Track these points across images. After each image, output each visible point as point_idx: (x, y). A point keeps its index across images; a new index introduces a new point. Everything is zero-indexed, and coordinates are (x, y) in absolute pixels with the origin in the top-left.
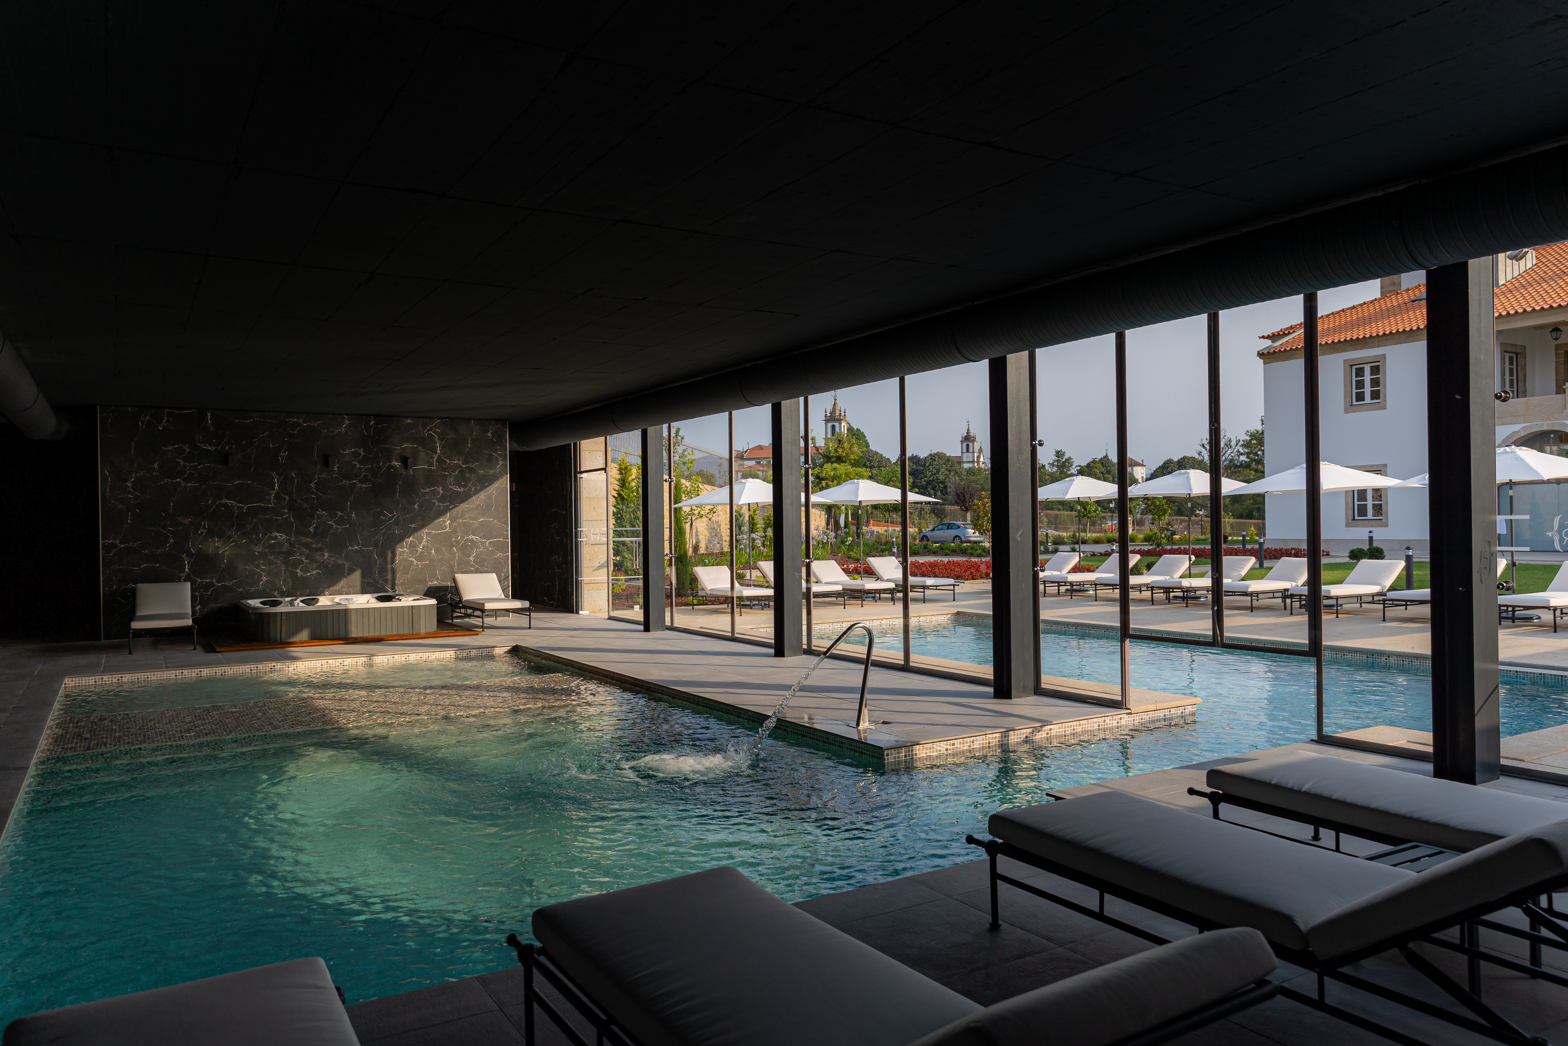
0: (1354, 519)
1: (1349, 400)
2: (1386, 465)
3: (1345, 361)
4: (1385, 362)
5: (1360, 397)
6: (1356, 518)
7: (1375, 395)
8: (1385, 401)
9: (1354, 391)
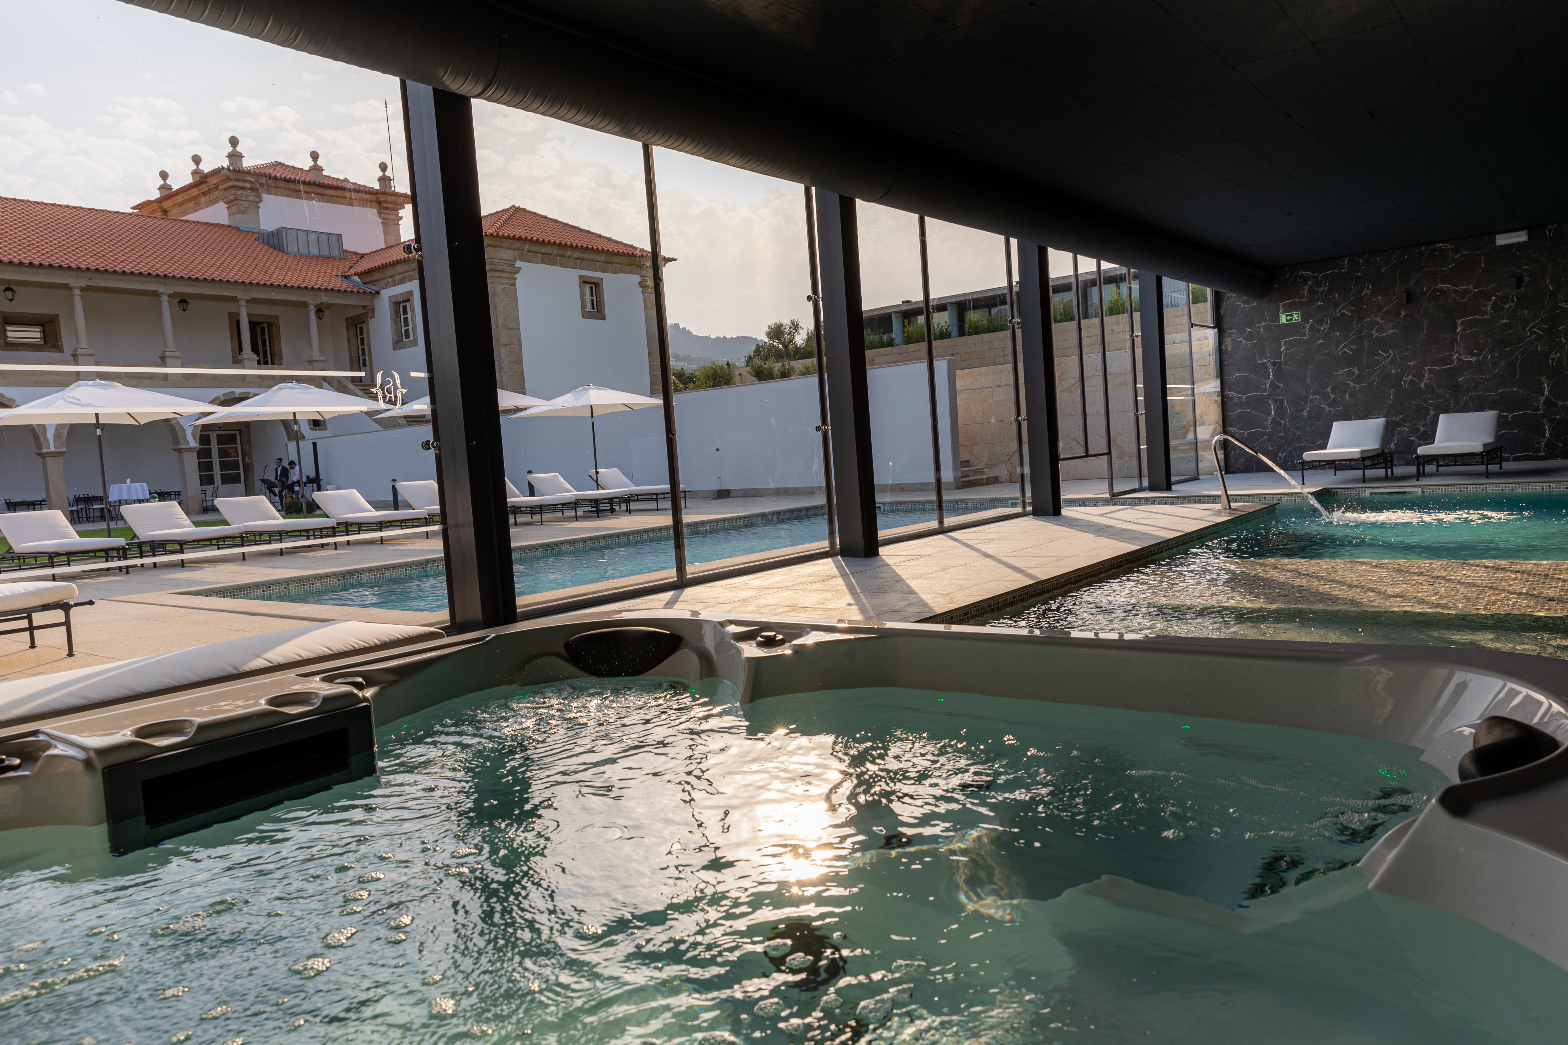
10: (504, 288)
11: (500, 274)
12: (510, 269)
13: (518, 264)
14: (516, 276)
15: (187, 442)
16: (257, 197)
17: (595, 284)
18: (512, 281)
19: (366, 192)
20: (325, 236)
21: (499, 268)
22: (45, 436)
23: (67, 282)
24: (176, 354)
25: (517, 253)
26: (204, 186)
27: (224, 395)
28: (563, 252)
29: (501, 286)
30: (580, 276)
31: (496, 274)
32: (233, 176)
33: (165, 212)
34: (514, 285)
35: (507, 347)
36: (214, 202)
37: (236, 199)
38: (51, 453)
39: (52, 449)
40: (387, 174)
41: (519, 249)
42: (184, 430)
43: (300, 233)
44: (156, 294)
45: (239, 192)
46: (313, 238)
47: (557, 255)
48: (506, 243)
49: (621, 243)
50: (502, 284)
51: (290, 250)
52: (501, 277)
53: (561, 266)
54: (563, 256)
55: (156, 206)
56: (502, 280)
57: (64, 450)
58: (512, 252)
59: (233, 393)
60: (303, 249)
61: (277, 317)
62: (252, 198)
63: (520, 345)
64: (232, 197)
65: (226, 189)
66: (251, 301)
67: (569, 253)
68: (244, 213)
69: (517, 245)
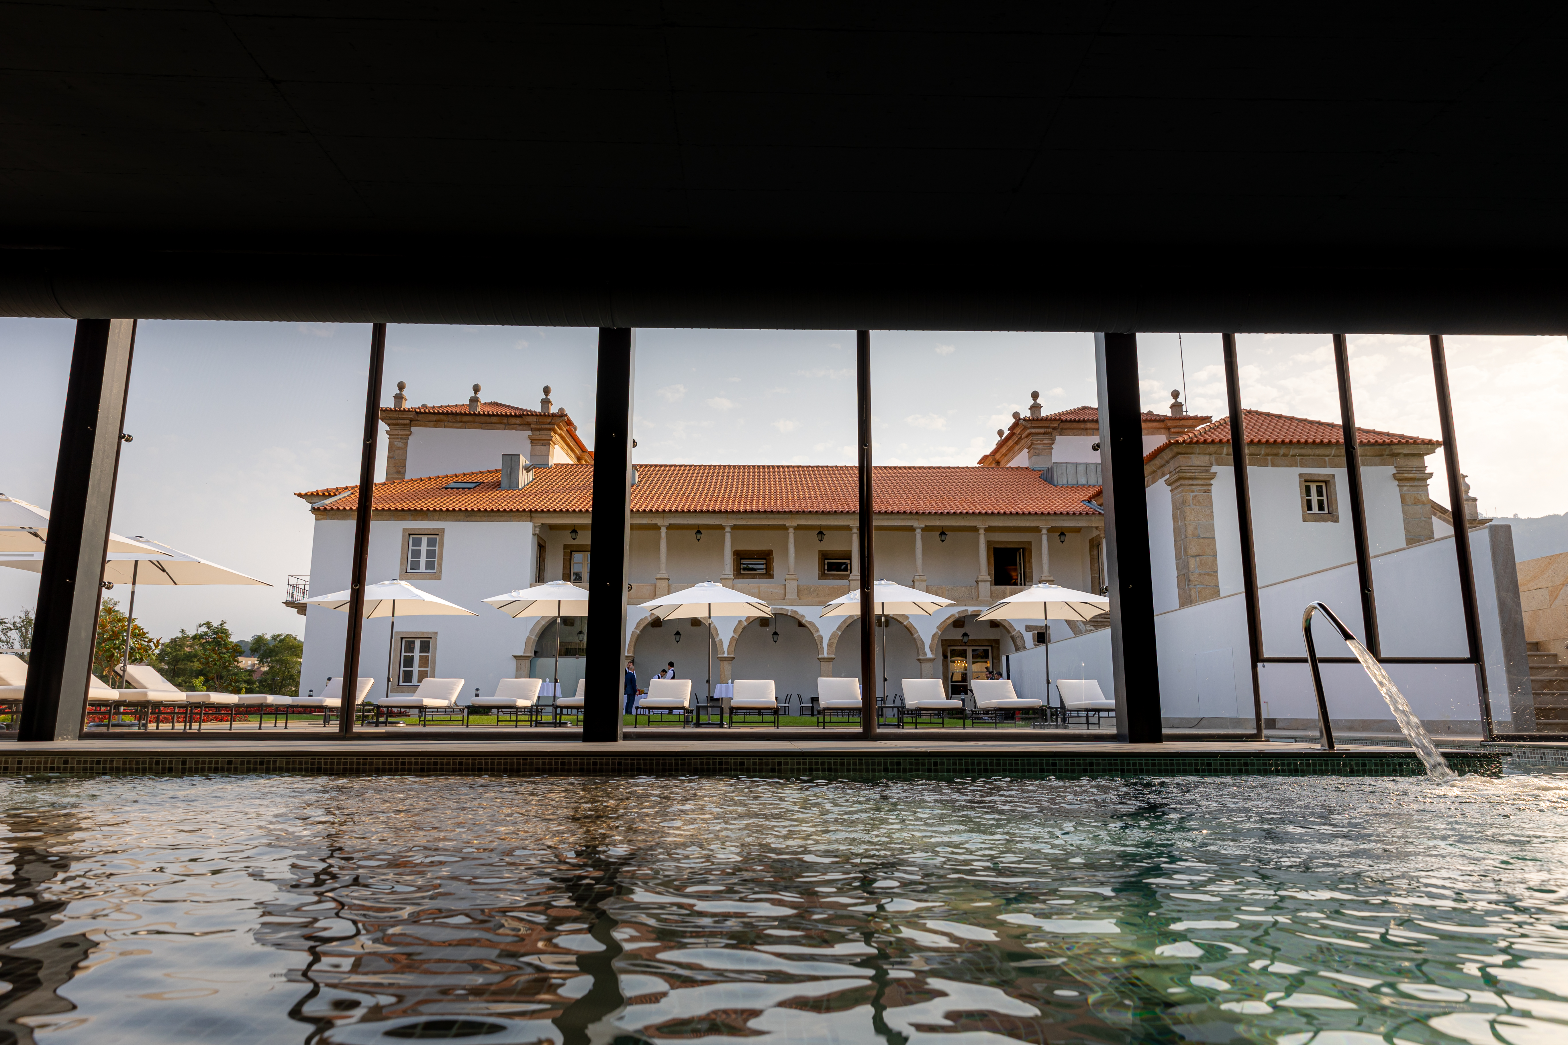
0: (398, 685)
1: (405, 567)
2: (436, 633)
3: (404, 529)
4: (443, 536)
5: (415, 566)
6: (401, 684)
7: (430, 565)
8: (441, 572)
9: (410, 559)
10: (1196, 496)
11: (1191, 482)
12: (1203, 475)
13: (1214, 469)
14: (1212, 482)
15: (925, 654)
16: (1051, 439)
17: (1326, 482)
18: (1206, 488)
19: (1155, 421)
20: (1093, 466)
21: (1188, 475)
22: (821, 645)
23: (847, 523)
24: (922, 578)
25: (1213, 458)
26: (1015, 437)
27: (959, 612)
28: (1275, 451)
29: (1192, 494)
30: (1301, 475)
31: (1186, 482)
32: (1029, 425)
33: (998, 463)
34: (1209, 491)
35: (1198, 559)
36: (1021, 450)
37: (1032, 444)
38: (824, 658)
39: (826, 655)
40: (1179, 400)
41: (1215, 453)
42: (923, 643)
43: (1069, 466)
44: (912, 529)
45: (1035, 437)
46: (1081, 469)
47: (1268, 455)
48: (1197, 449)
49: (1374, 432)
50: (1193, 491)
51: (1060, 483)
52: (1192, 485)
53: (1273, 466)
54: (1276, 455)
55: (990, 459)
56: (1194, 488)
57: (833, 656)
58: (1207, 457)
59: (967, 611)
60: (1072, 481)
61: (1030, 543)
62: (1046, 441)
63: (1215, 556)
64: (1030, 443)
65: (1027, 437)
66: (989, 529)
67: (1282, 451)
68: (1039, 454)
69: (1212, 449)
